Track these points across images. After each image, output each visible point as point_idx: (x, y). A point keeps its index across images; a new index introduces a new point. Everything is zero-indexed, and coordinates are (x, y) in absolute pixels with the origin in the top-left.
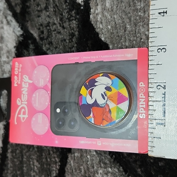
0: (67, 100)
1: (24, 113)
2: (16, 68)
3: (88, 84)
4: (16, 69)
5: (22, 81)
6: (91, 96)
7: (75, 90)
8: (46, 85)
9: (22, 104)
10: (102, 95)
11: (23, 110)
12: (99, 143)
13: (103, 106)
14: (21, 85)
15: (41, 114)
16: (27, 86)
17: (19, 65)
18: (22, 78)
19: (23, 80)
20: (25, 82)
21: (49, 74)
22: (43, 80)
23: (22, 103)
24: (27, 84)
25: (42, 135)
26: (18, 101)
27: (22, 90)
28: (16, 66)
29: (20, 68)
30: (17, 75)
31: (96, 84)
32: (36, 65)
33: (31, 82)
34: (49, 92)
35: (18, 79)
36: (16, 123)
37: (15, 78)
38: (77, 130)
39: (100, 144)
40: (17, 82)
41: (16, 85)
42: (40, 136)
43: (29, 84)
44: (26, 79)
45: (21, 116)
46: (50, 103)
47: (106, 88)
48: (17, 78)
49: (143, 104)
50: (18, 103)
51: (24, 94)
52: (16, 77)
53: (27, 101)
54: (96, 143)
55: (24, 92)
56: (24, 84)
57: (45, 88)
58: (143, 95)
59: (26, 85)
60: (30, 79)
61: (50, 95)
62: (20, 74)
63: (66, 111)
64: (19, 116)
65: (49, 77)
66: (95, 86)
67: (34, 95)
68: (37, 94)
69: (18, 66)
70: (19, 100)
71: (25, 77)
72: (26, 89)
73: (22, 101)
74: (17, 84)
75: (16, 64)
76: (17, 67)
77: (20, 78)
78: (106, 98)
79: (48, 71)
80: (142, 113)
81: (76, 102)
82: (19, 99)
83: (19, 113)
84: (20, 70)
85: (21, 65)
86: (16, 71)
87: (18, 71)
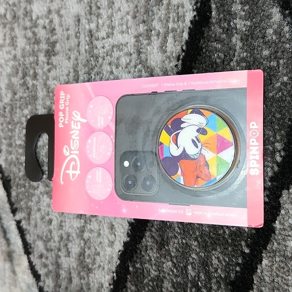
0: (140, 149)
1: (75, 168)
2: (61, 100)
3: (170, 126)
4: (61, 102)
5: (70, 119)
6: (176, 144)
7: (151, 133)
8: (108, 126)
9: (71, 154)
10: (193, 141)
11: (73, 163)
12: (189, 212)
13: (196, 157)
14: (70, 124)
15: (100, 169)
16: (79, 127)
17: (66, 96)
18: (71, 115)
19: (73, 118)
20: (75, 121)
21: (112, 109)
22: (102, 118)
23: (72, 152)
24: (79, 124)
25: (102, 200)
26: (64, 150)
27: (71, 133)
28: (61, 97)
29: (67, 100)
30: (64, 111)
31: (182, 126)
32: (93, 95)
33: (84, 121)
34: (112, 137)
35: (65, 117)
36: (62, 183)
37: (60, 115)
38: (155, 193)
39: (190, 214)
40: (62, 121)
41: (61, 126)
42: (100, 201)
43: (82, 124)
44: (77, 116)
45: (71, 172)
46: (114, 153)
47: (198, 131)
48: (63, 115)
49: (255, 155)
50: (66, 152)
51: (74, 140)
52: (61, 114)
53: (78, 150)
54: (185, 212)
55: (73, 137)
56: (74, 125)
57: (106, 130)
58: (255, 140)
59: (77, 126)
60: (82, 116)
61: (114, 141)
62: (67, 108)
63: (139, 164)
64: (67, 172)
65: (112, 113)
66: (182, 128)
67: (89, 141)
68: (94, 139)
69: (64, 97)
70: (66, 148)
71: (75, 113)
72: (78, 132)
73: (71, 150)
74: (63, 123)
75: (61, 95)
76: (62, 99)
77: (67, 115)
78: (199, 145)
79: (110, 105)
80: (254, 168)
81: (154, 151)
82: (66, 146)
83: (67, 168)
84: (67, 103)
85: (69, 96)
86: (61, 104)
87: (64, 104)
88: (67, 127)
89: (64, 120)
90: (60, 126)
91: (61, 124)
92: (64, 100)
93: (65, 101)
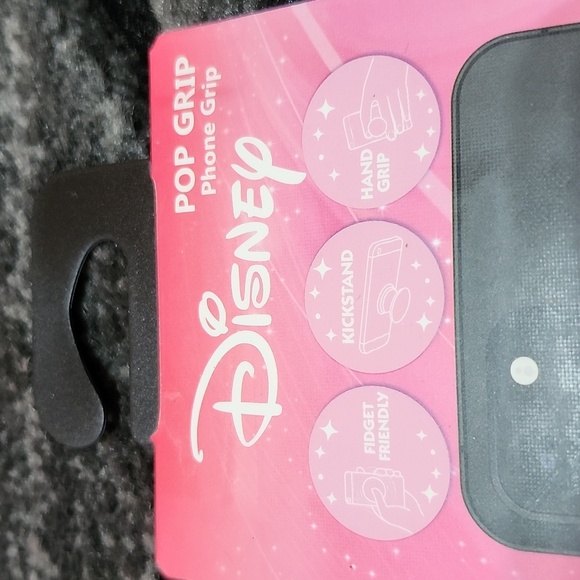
1: (255, 390)
2: (180, 95)
4: (182, 102)
5: (225, 175)
8: (415, 193)
9: (233, 328)
11: (245, 368)
14: (223, 198)
15: (382, 395)
16: (268, 207)
17: (200, 77)
18: (226, 155)
19: (236, 168)
20: (246, 184)
21: (432, 110)
22: (382, 158)
23: (237, 320)
24: (266, 193)
25: (399, 542)
27: (231, 234)
28: (178, 84)
29: (208, 94)
30: (194, 143)
32: (330, 57)
33: (294, 178)
34: (436, 243)
35: (198, 168)
36: (198, 456)
37: (177, 162)
40: (188, 187)
41: (182, 206)
42: (384, 546)
43: (282, 193)
44: (257, 159)
45: (235, 407)
46: (449, 321)
48: (191, 161)
50: (210, 322)
51: (244, 266)
52: (181, 157)
53: (267, 309)
55: (241, 252)
56: (244, 198)
57: (403, 213)
59: (258, 202)
60: (283, 159)
61: (449, 261)
62: (209, 129)
64: (219, 406)
65: (432, 132)
67: (322, 268)
68: (347, 258)
69: (191, 82)
70: (211, 303)
71: (249, 147)
72: (262, 231)
73: (233, 311)
74: (194, 196)
75: (178, 72)
76: (185, 89)
77: (210, 157)
79: (424, 93)
82: (207, 295)
83: (219, 389)
84: (209, 107)
85: (213, 75)
86: (179, 112)
87: (196, 110)
88: (213, 212)
89: (198, 183)
90: (178, 209)
91: (184, 198)
92: (192, 92)
93: (199, 96)
